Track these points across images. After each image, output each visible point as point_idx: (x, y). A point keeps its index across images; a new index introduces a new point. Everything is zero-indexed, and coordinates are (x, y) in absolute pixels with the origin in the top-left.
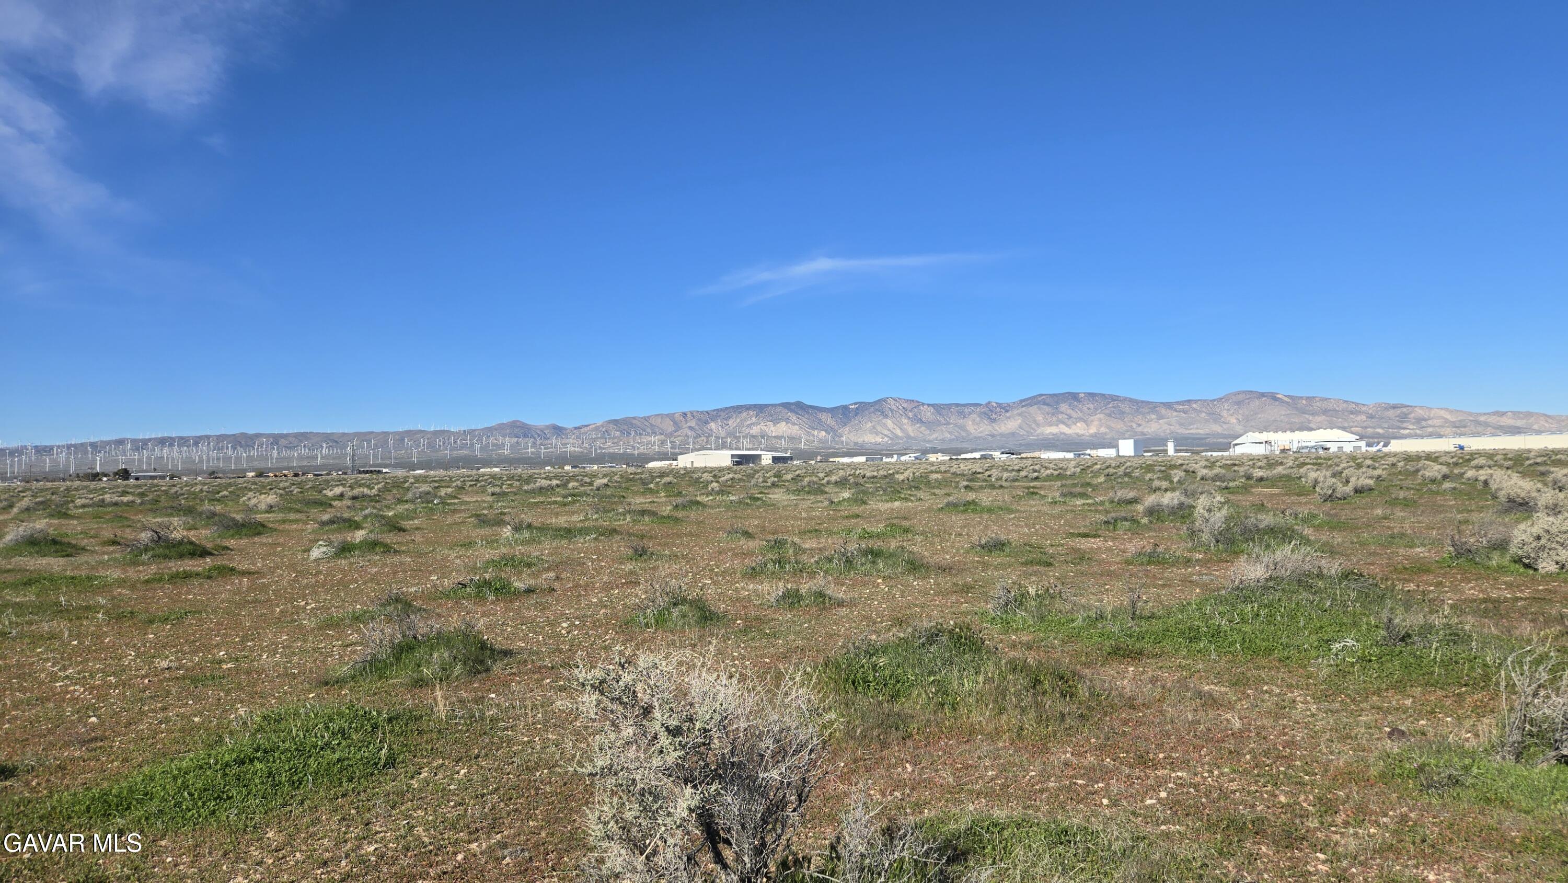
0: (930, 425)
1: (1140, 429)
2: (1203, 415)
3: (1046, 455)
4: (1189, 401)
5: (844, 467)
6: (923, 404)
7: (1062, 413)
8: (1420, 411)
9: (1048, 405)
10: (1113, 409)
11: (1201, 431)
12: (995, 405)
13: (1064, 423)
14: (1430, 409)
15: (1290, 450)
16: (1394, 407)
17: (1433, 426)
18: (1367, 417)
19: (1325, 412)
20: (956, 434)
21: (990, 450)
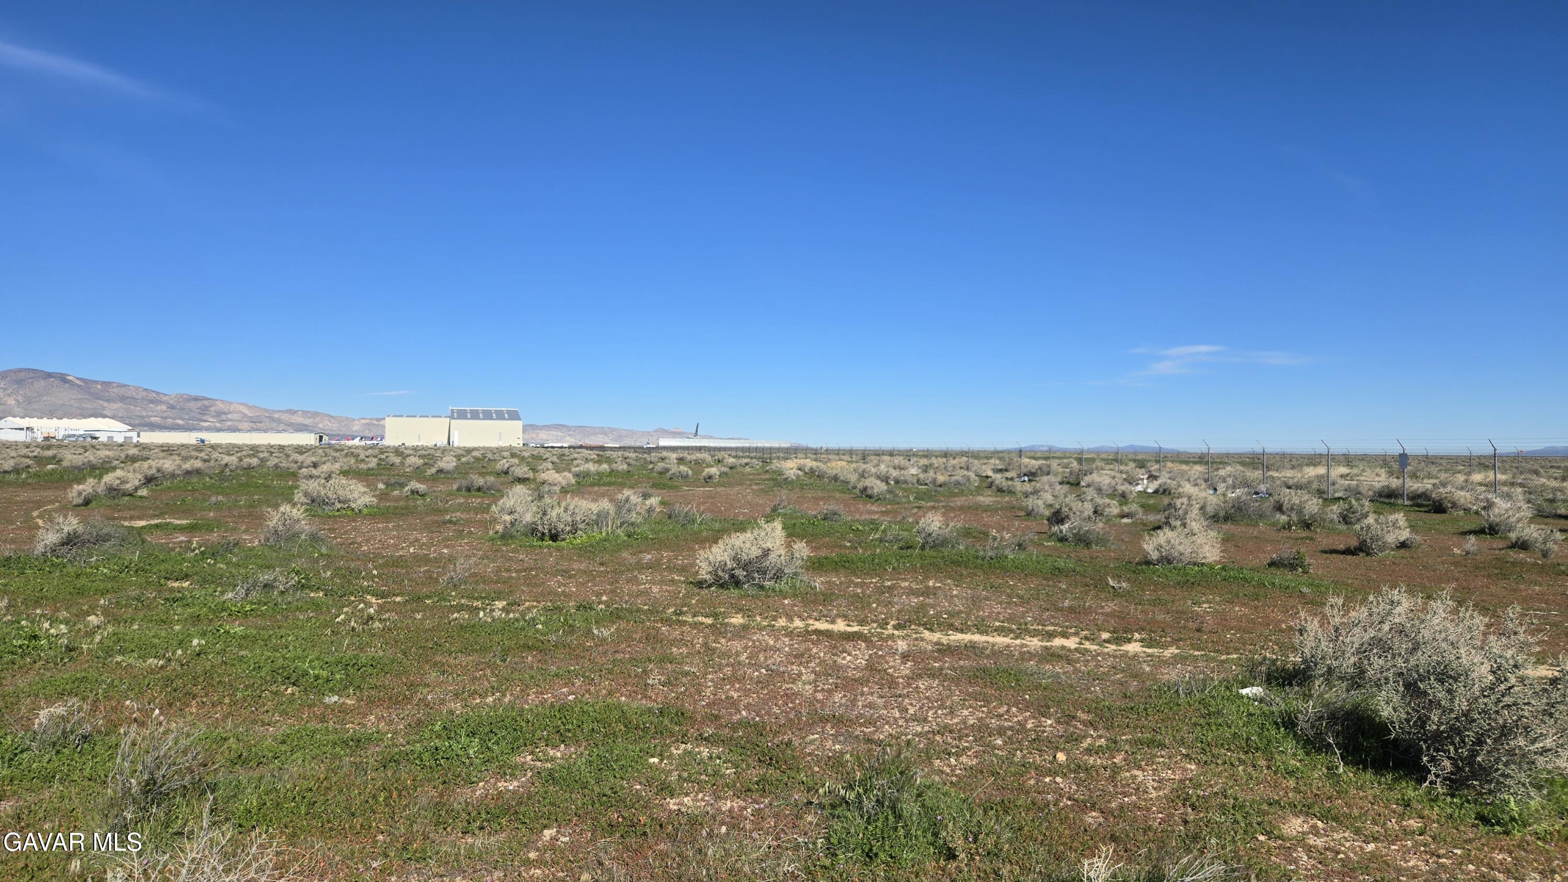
8: (221, 405)
14: (231, 403)
15: (54, 438)
16: (196, 399)
17: (232, 420)
18: (168, 407)
19: (123, 399)
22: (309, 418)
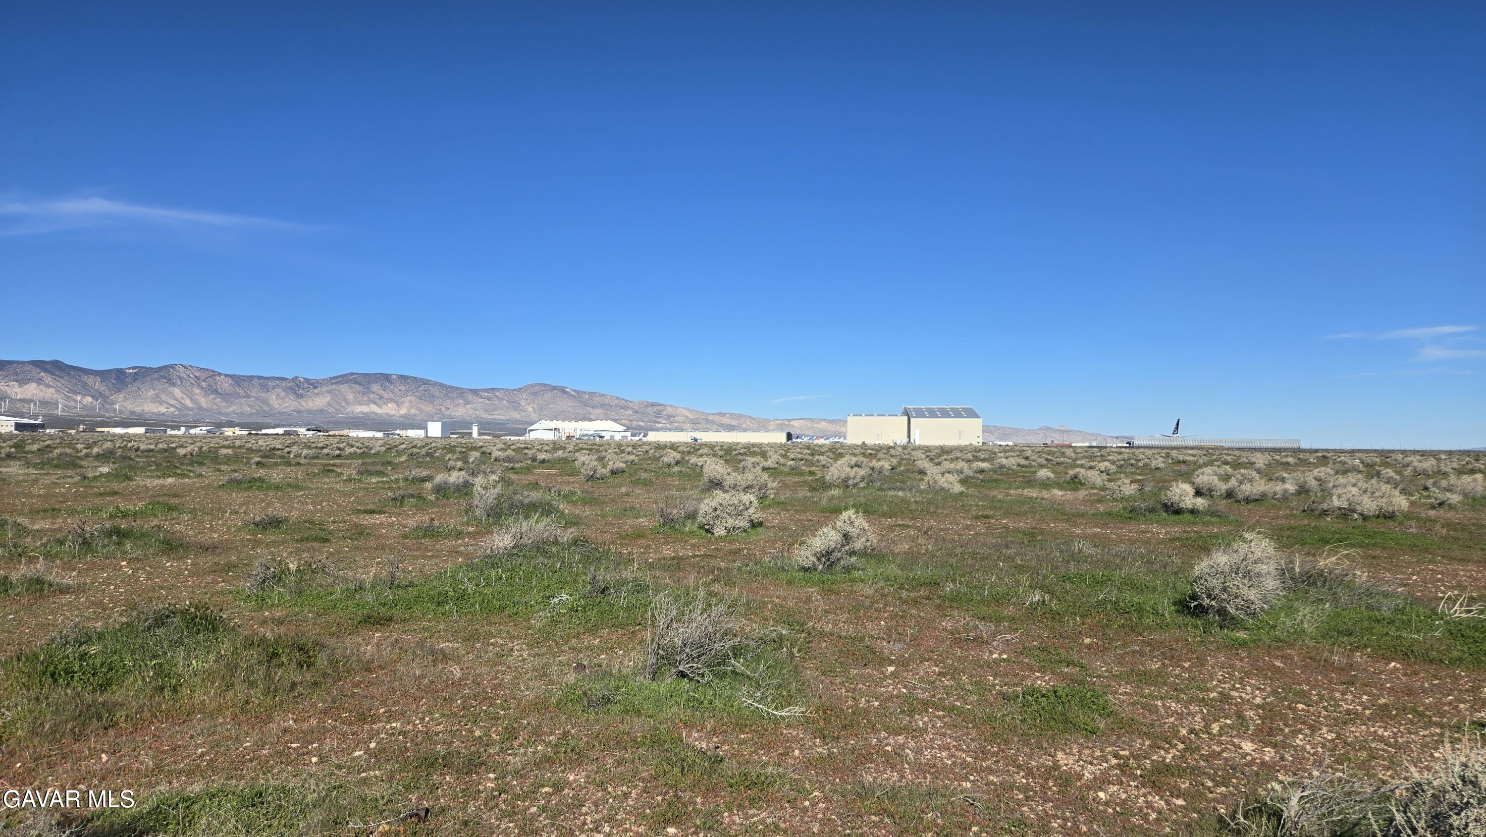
0: (226, 396)
1: (448, 412)
2: (505, 402)
3: (353, 434)
4: (493, 389)
5: (114, 438)
6: (220, 374)
7: (373, 393)
8: (670, 410)
9: (359, 384)
10: (423, 392)
11: (502, 417)
12: (302, 380)
13: (375, 403)
14: (677, 408)
15: (573, 437)
16: (653, 405)
17: (678, 422)
18: (633, 412)
19: (603, 406)
20: (257, 408)
21: (295, 426)
22: (735, 419)
